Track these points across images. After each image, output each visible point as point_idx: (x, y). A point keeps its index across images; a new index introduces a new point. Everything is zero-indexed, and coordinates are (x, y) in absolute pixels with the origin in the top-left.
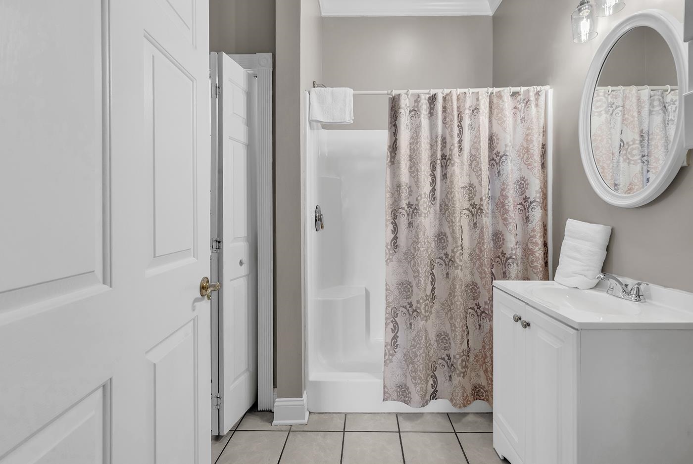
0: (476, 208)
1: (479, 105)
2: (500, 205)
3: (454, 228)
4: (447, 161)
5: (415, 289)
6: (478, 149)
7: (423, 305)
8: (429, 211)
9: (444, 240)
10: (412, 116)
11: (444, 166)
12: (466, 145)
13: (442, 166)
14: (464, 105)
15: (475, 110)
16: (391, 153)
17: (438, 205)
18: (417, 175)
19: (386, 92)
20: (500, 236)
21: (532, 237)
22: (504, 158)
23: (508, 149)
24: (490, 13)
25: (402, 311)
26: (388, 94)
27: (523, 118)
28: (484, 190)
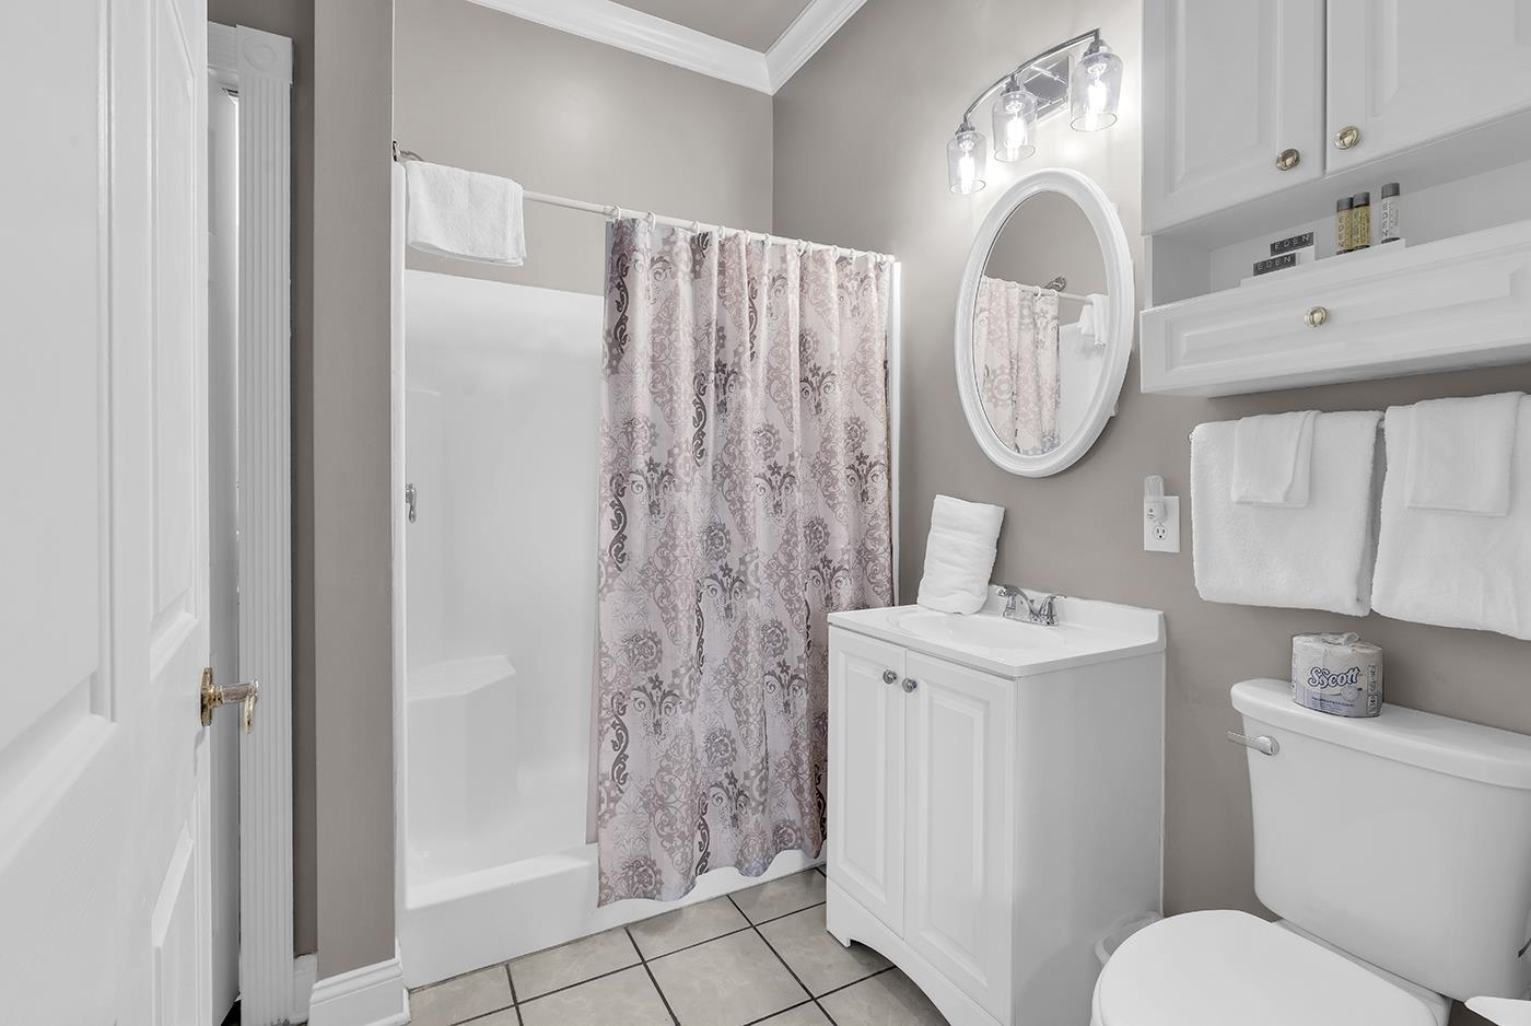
0: (779, 474)
1: (786, 271)
2: (822, 469)
3: (746, 514)
4: (729, 375)
5: (667, 646)
6: (784, 358)
7: (686, 680)
8: (692, 479)
9: (721, 538)
10: (657, 272)
11: (721, 387)
12: (763, 346)
13: (716, 386)
14: (760, 268)
15: (779, 279)
16: (611, 347)
17: (710, 468)
18: (671, 400)
19: (601, 208)
20: (820, 529)
21: (873, 527)
22: (828, 379)
23: (835, 363)
24: (770, 90)
25: (636, 699)
26: (604, 214)
27: (856, 308)
28: (794, 440)
